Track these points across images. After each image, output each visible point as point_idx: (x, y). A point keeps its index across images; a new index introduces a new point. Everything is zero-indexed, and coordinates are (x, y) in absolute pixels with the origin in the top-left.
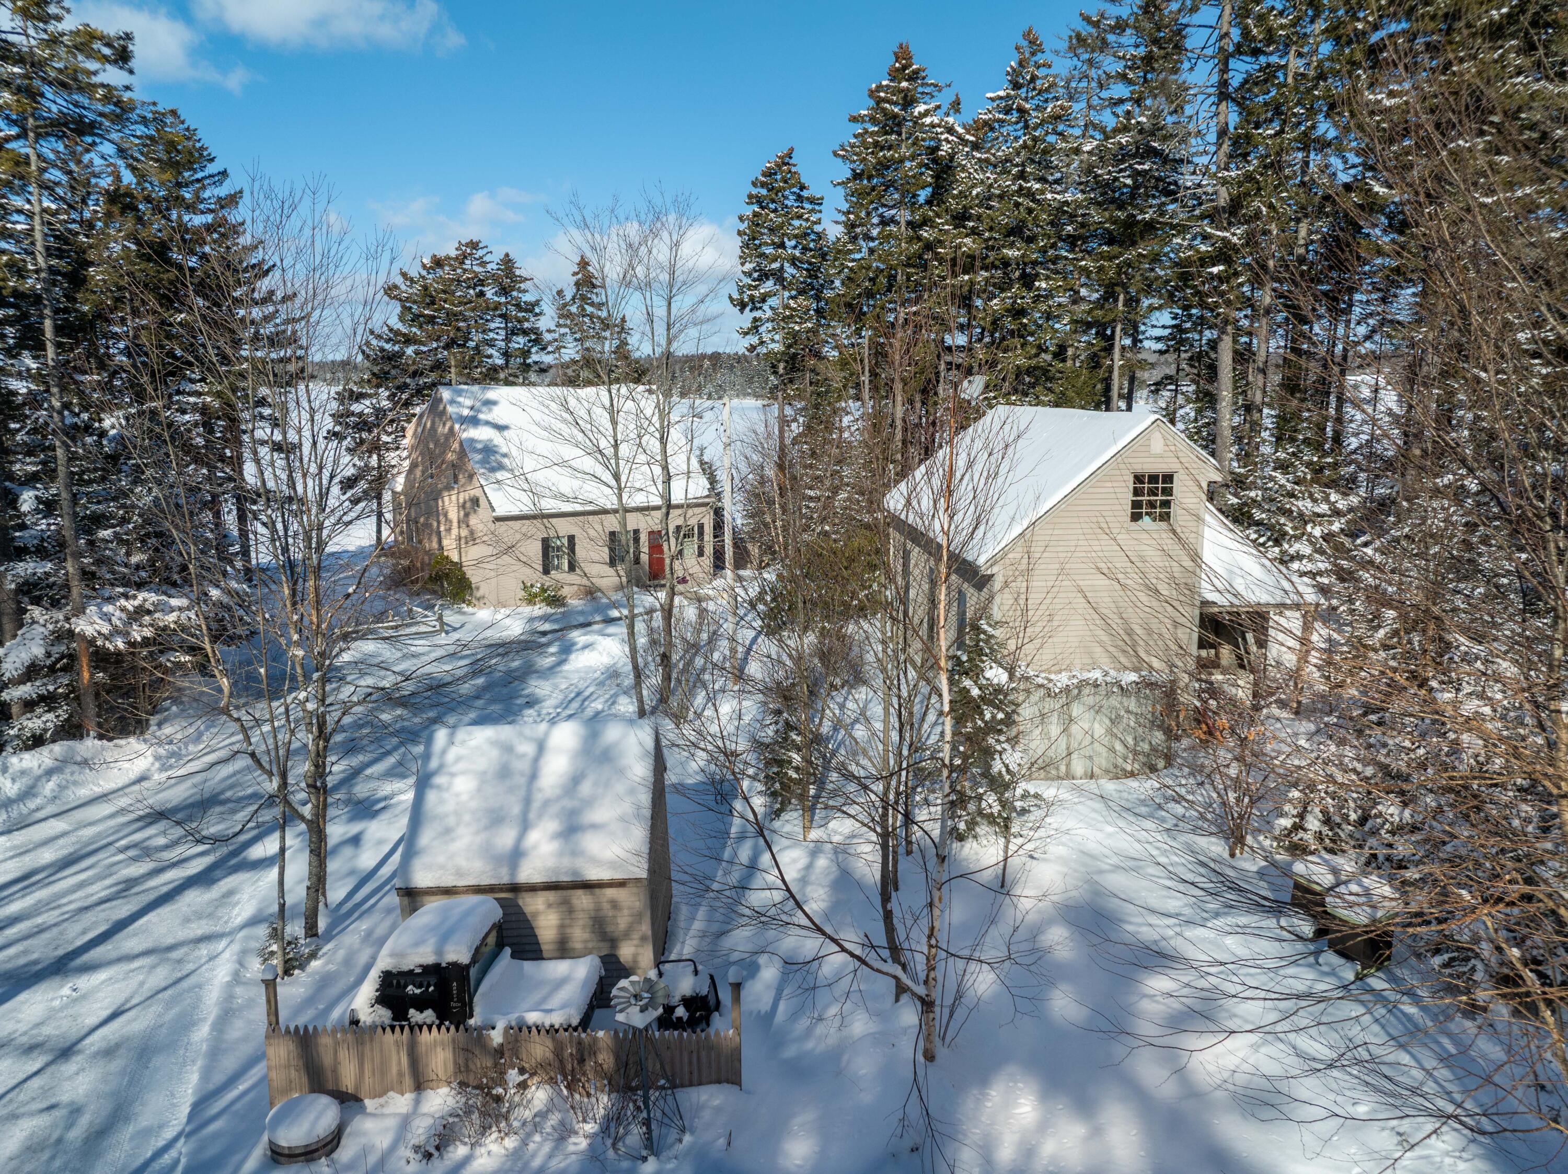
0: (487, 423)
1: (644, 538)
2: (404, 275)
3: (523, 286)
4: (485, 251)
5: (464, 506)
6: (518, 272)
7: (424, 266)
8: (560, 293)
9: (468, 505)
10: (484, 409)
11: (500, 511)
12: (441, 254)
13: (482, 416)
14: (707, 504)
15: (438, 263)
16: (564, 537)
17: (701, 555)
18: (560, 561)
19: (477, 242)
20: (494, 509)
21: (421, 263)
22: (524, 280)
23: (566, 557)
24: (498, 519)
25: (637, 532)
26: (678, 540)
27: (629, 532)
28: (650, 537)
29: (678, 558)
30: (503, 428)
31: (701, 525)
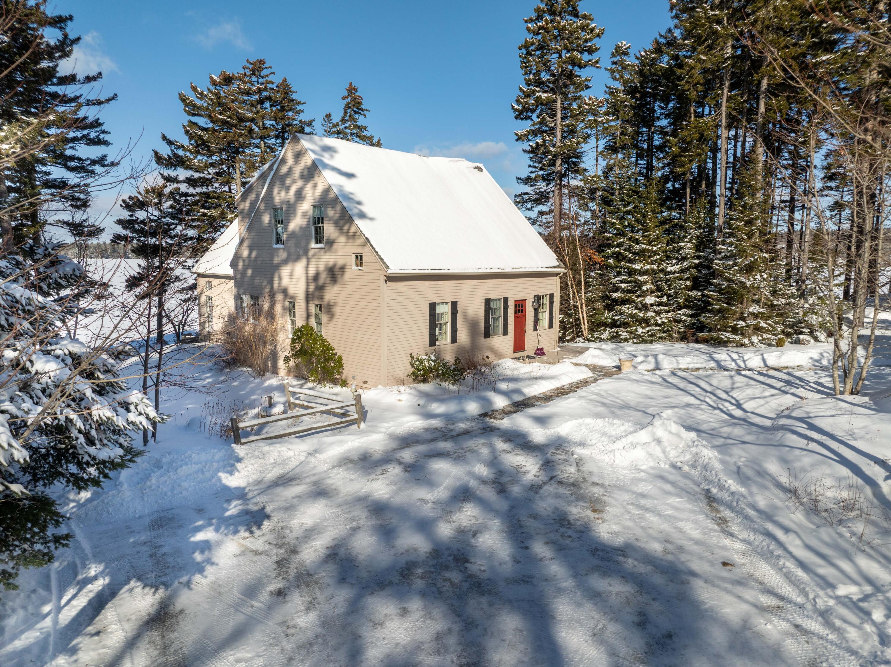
1: (511, 305)
3: (299, 108)
4: (269, 70)
6: (294, 96)
7: (214, 83)
8: (328, 116)
11: (394, 269)
12: (229, 72)
14: (557, 274)
15: (228, 80)
16: (447, 303)
17: (551, 326)
18: (443, 331)
19: (262, 62)
20: (387, 267)
21: (211, 78)
22: (299, 103)
23: (449, 325)
24: (391, 278)
25: (506, 300)
26: (536, 310)
27: (499, 300)
28: (516, 306)
29: (535, 329)
30: (350, 176)
31: (552, 296)
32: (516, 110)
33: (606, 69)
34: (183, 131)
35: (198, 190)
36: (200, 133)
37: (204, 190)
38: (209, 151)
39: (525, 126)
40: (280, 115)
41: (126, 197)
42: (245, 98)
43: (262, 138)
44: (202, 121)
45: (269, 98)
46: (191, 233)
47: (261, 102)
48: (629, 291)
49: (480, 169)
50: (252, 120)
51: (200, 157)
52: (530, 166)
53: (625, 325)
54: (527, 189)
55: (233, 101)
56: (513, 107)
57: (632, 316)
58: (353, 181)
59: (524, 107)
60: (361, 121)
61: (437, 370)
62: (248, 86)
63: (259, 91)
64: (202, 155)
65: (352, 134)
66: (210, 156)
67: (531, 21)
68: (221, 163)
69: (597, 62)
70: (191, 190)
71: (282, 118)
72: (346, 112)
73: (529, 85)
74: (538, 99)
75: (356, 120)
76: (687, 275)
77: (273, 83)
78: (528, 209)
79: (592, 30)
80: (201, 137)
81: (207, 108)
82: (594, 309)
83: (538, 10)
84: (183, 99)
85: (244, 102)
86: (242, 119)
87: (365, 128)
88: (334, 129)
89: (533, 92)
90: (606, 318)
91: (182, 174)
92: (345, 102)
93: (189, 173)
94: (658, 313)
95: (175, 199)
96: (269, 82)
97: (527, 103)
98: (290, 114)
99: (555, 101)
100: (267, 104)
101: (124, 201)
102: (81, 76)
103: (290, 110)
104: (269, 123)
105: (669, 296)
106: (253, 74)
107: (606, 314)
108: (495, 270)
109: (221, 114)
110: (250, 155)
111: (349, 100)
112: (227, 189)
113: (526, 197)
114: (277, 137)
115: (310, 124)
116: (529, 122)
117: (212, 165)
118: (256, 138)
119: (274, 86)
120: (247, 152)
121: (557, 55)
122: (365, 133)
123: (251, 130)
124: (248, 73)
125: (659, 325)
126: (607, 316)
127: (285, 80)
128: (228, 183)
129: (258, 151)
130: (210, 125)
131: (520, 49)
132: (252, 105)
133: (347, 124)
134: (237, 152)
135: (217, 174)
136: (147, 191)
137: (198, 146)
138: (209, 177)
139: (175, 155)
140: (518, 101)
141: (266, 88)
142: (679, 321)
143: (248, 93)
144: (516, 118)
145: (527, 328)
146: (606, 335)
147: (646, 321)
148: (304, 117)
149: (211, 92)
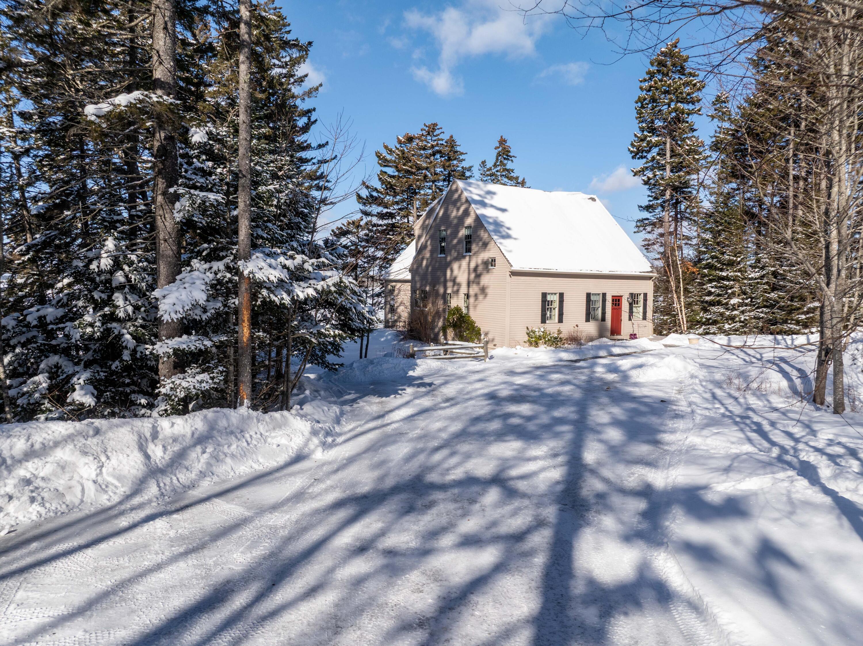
0: (492, 206)
1: (609, 299)
2: (386, 147)
3: (462, 157)
4: (440, 131)
5: (475, 269)
6: (458, 149)
7: (400, 142)
8: (484, 162)
9: (480, 268)
10: (488, 197)
11: (516, 267)
12: (411, 134)
13: (486, 201)
14: (650, 278)
15: (410, 139)
16: (555, 294)
17: (644, 318)
18: (553, 313)
19: (435, 125)
20: (511, 266)
21: (398, 138)
22: (462, 154)
23: (557, 310)
24: (514, 274)
25: (604, 295)
26: (631, 305)
27: (599, 294)
28: (613, 300)
29: (630, 319)
30: (503, 210)
31: (645, 295)
32: (632, 152)
33: (708, 116)
34: (377, 178)
35: (386, 222)
36: (389, 180)
37: (390, 222)
38: (395, 192)
39: (640, 164)
40: (447, 164)
41: (334, 228)
42: (422, 152)
43: (434, 182)
44: (391, 171)
45: (439, 152)
46: (380, 254)
47: (434, 154)
48: (719, 295)
49: (593, 199)
50: (427, 169)
51: (388, 197)
52: (649, 196)
53: (715, 322)
54: (646, 215)
55: (413, 155)
56: (629, 149)
57: (722, 314)
58: (506, 214)
59: (638, 149)
60: (509, 165)
61: (544, 338)
62: (425, 143)
63: (433, 146)
64: (390, 195)
65: (501, 176)
66: (395, 196)
67: (645, 80)
68: (403, 201)
69: (699, 110)
70: (380, 222)
71: (449, 166)
72: (497, 159)
73: (643, 131)
74: (649, 142)
75: (505, 165)
76: (765, 280)
77: (442, 140)
78: (649, 232)
79: (695, 85)
80: (389, 183)
81: (395, 162)
82: (692, 311)
83: (649, 73)
84: (378, 155)
85: (421, 155)
86: (419, 168)
87: (513, 171)
88: (488, 173)
89: (646, 137)
90: (701, 318)
91: (376, 209)
92: (497, 151)
93: (380, 209)
94: (743, 312)
95: (368, 229)
96: (439, 140)
97: (640, 146)
98: (455, 162)
99: (665, 143)
100: (438, 156)
101: (333, 231)
102: (314, 144)
103: (455, 159)
104: (438, 170)
105: (752, 298)
106: (429, 134)
107: (701, 315)
108: (594, 272)
109: (404, 165)
110: (425, 195)
111: (500, 149)
112: (406, 220)
113: (647, 222)
114: (444, 180)
115: (469, 169)
116: (644, 160)
117: (397, 203)
118: (430, 181)
119: (443, 142)
120: (422, 192)
121: (667, 106)
122: (512, 174)
123: (425, 176)
124: (425, 133)
125: (743, 322)
126: (702, 316)
127: (452, 137)
128: (407, 216)
129: (430, 191)
130: (396, 174)
131: (637, 103)
132: (427, 157)
133: (499, 168)
134: (416, 193)
135: (400, 209)
136: (349, 223)
137: (387, 189)
138: (394, 212)
139: (372, 196)
140: (632, 145)
141: (437, 144)
142: (759, 318)
143: (424, 149)
144: (633, 157)
145: (623, 318)
146: (701, 331)
147: (732, 319)
148: (465, 164)
149: (398, 149)
